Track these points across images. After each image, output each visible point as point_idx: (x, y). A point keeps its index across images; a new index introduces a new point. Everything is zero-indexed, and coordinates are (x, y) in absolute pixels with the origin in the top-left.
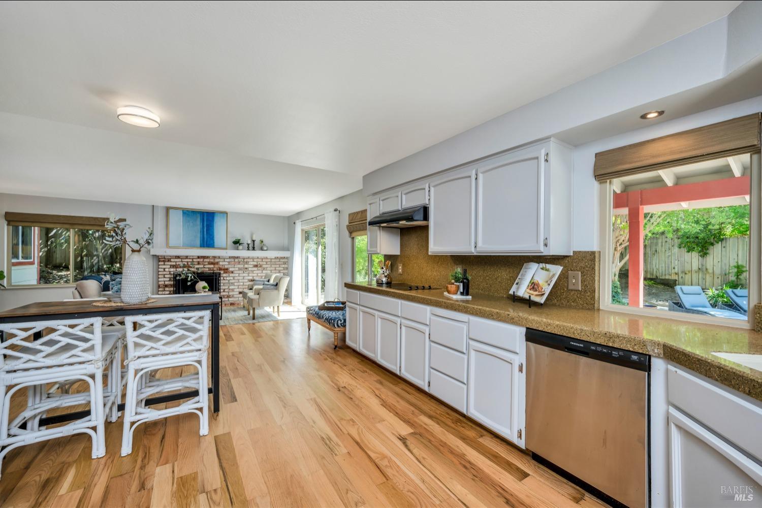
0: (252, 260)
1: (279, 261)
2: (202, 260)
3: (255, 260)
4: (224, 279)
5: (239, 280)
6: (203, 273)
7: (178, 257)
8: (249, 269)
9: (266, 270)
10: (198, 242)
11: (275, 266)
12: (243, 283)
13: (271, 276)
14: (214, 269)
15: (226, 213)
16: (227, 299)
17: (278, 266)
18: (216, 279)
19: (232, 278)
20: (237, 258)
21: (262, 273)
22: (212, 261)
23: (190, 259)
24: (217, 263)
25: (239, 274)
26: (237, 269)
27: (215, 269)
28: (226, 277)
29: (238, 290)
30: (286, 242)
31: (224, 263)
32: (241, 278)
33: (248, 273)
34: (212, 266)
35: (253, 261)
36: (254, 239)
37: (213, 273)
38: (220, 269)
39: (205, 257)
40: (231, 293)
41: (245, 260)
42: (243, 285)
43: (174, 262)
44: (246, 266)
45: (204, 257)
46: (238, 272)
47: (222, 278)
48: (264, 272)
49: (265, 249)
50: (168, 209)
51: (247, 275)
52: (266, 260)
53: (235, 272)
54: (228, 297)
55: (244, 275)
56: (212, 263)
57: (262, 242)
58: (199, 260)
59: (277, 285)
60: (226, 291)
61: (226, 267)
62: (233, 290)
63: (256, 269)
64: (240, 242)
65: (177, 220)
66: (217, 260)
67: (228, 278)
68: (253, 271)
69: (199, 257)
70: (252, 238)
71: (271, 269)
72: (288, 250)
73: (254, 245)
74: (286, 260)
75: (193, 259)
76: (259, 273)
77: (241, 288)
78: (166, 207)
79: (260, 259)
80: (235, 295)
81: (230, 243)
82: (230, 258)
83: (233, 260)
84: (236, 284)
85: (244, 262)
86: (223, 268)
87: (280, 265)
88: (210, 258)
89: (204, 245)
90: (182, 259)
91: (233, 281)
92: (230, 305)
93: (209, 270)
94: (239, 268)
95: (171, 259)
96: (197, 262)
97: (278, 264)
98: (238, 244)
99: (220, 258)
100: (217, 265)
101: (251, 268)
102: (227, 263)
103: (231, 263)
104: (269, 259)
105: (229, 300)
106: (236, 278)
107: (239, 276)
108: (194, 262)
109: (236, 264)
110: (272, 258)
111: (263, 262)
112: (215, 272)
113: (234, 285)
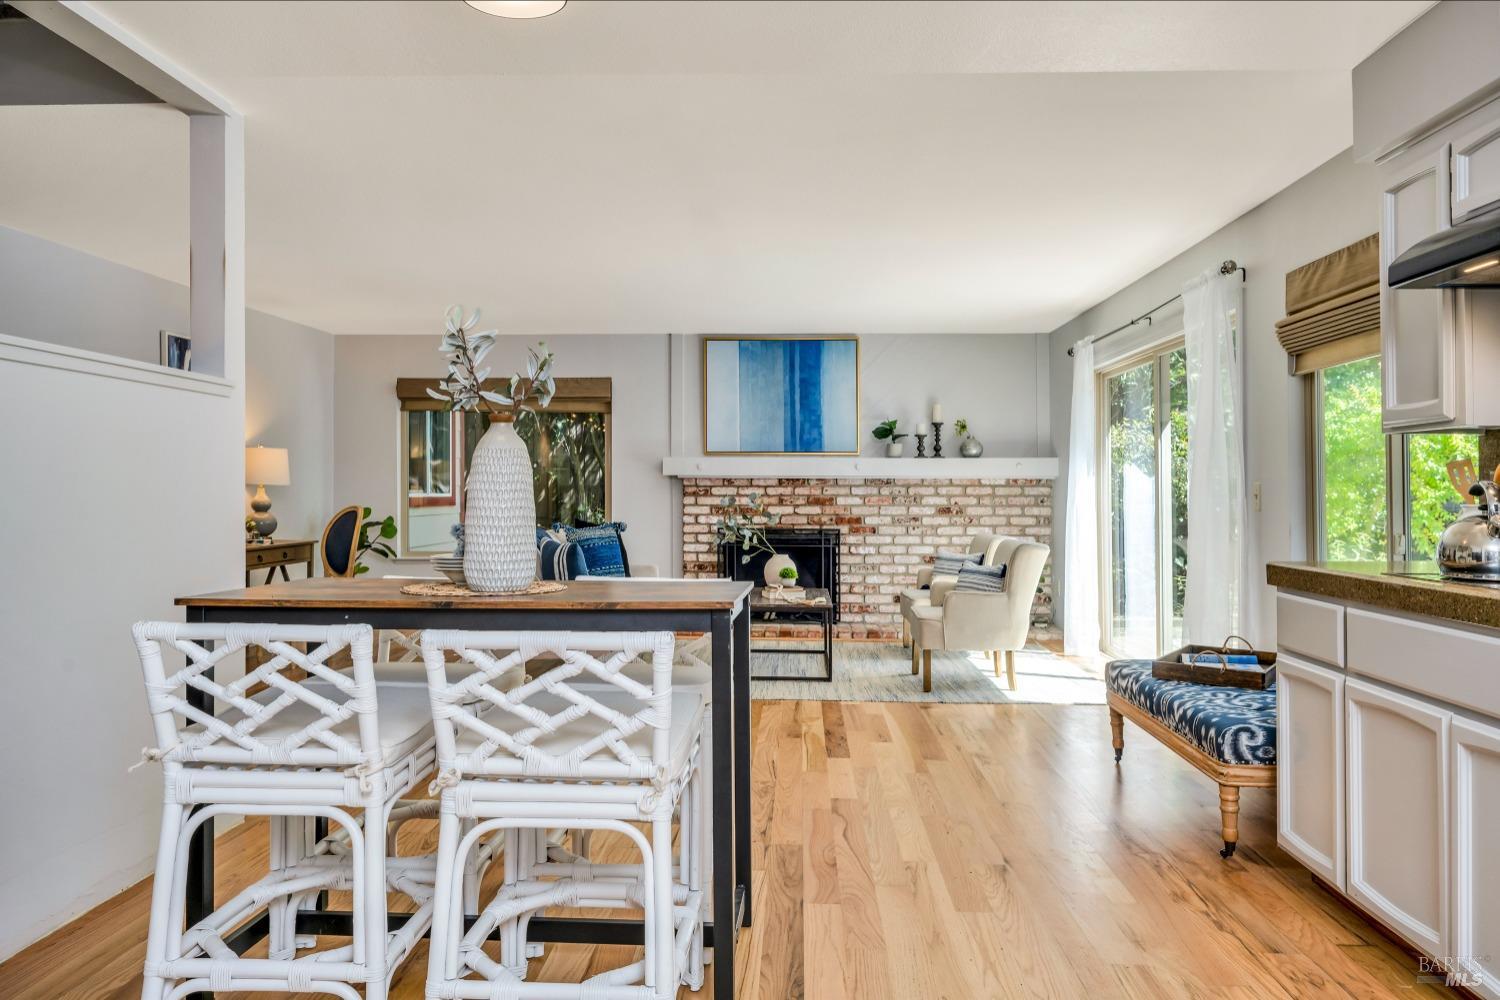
0: (931, 490)
1: (1022, 495)
2: (788, 490)
3: (943, 491)
4: (850, 553)
5: (893, 556)
6: (793, 531)
7: (729, 482)
8: (926, 521)
9: (980, 525)
10: (779, 438)
11: (1008, 511)
12: (907, 565)
13: (989, 543)
14: (825, 519)
15: (855, 339)
16: (858, 618)
17: (1018, 511)
18: (827, 550)
19: (872, 550)
20: (888, 482)
21: (965, 534)
22: (817, 492)
23: (759, 486)
24: (831, 501)
25: (894, 536)
26: (888, 520)
27: (824, 516)
28: (857, 545)
29: (889, 589)
30: (1045, 425)
31: (850, 501)
32: (900, 550)
33: (922, 535)
34: (816, 510)
35: (937, 494)
36: (937, 419)
37: (820, 532)
38: (840, 520)
39: (798, 480)
40: (870, 600)
41: (912, 491)
42: (905, 573)
43: (719, 496)
44: (915, 511)
45: (794, 482)
46: (891, 530)
47: (844, 549)
48: (971, 531)
49: (974, 451)
50: (705, 340)
51: (917, 540)
52: (978, 491)
53: (882, 530)
54: (863, 609)
55: (910, 540)
56: (818, 502)
57: (964, 427)
58: (781, 490)
59: (1004, 572)
60: (856, 589)
61: (856, 512)
62: (876, 588)
63: (944, 520)
64: (896, 432)
65: (725, 365)
66: (830, 491)
67: (861, 550)
68: (935, 528)
69: (781, 482)
70: (931, 415)
71: (994, 519)
72: (1052, 453)
73: (937, 440)
74: (1045, 490)
75: (766, 487)
76: (953, 536)
77: (898, 584)
78: (699, 335)
79: (958, 486)
80: (881, 607)
81: (866, 436)
82: (868, 482)
83: (875, 491)
84: (884, 569)
85: (907, 495)
86: (847, 517)
87: (1023, 507)
88: (812, 483)
89: (794, 444)
90: (738, 487)
91: (877, 560)
92: (865, 635)
93: (808, 523)
94: (893, 517)
95: (711, 487)
96: (777, 498)
97: (1016, 506)
98: (891, 437)
99: (840, 483)
100: (831, 505)
101: (929, 516)
102: (858, 501)
103: (869, 501)
104: (985, 486)
105: (864, 622)
106: (884, 550)
107: (893, 544)
108: (769, 496)
109: (886, 503)
110: (996, 483)
111: (969, 496)
112: (825, 527)
113: (881, 574)
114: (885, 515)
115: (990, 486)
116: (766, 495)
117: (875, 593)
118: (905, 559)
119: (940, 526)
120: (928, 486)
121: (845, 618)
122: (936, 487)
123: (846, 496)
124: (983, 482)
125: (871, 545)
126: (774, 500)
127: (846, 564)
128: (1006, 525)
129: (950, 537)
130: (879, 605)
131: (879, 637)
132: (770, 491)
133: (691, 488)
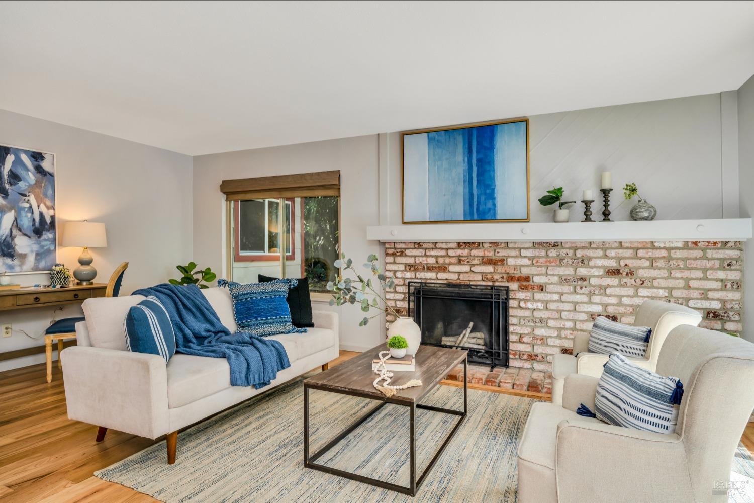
0: (600, 253)
1: (704, 257)
2: (465, 252)
3: (612, 253)
4: (520, 307)
5: (560, 312)
6: (470, 286)
7: (418, 245)
8: (593, 281)
9: (653, 287)
10: (459, 209)
11: (686, 274)
12: (575, 321)
14: (496, 277)
15: (526, 121)
16: (527, 365)
17: (699, 274)
18: (498, 304)
19: (540, 306)
20: (556, 245)
21: (636, 295)
22: (490, 254)
23: (442, 249)
24: (502, 261)
25: (562, 294)
26: (556, 279)
27: (496, 276)
28: (526, 301)
29: (558, 342)
31: (519, 261)
32: (568, 307)
33: (590, 294)
34: (489, 269)
35: (606, 257)
36: (606, 186)
37: (492, 287)
38: (511, 278)
39: (473, 243)
40: (539, 350)
41: (579, 253)
42: (574, 329)
43: (411, 256)
44: (582, 271)
45: (471, 245)
46: (559, 288)
47: (512, 303)
48: (643, 292)
49: (646, 215)
50: (403, 135)
51: (585, 299)
52: (651, 253)
53: (550, 288)
54: (532, 357)
55: (577, 298)
56: (490, 261)
57: (633, 190)
58: (459, 252)
59: (677, 397)
60: (525, 339)
61: (525, 271)
62: (543, 340)
63: (613, 281)
64: (563, 199)
65: (417, 153)
66: (502, 253)
68: (604, 288)
69: (459, 245)
70: (600, 180)
71: (671, 283)
72: (743, 214)
73: (606, 205)
74: (733, 253)
75: (447, 249)
76: (623, 296)
77: (566, 338)
78: (400, 132)
79: (627, 248)
80: (548, 357)
81: (535, 204)
82: (537, 245)
83: (543, 253)
84: (551, 323)
85: (575, 257)
86: (517, 276)
87: (705, 270)
88: (486, 246)
89: (472, 214)
90: (426, 249)
91: (544, 315)
92: (525, 388)
93: (483, 280)
94: (560, 277)
95: (405, 249)
96: (457, 258)
97: (696, 269)
98: (558, 203)
99: (510, 245)
100: (503, 264)
101: (598, 276)
102: (526, 261)
103: (537, 262)
104: (660, 248)
105: (532, 369)
106: (552, 306)
107: (561, 301)
108: (450, 257)
109: (554, 264)
110: (672, 245)
111: (641, 258)
112: (497, 284)
113: (548, 327)
114: (553, 275)
115: (664, 248)
116: (448, 256)
117: (543, 344)
118: (572, 316)
119: (608, 286)
120: (596, 249)
121: (512, 363)
122: (605, 250)
123: (516, 257)
124: (656, 245)
125: (539, 301)
126: (454, 260)
127: (516, 317)
128: (684, 288)
129: (620, 297)
130: (547, 355)
131: (539, 392)
132: (451, 253)
133: (392, 250)
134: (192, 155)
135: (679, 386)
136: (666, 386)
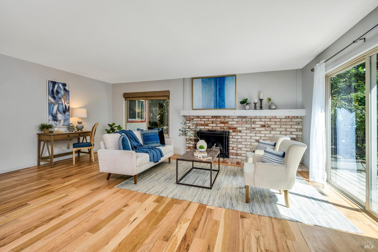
0: (259, 120)
1: (291, 121)
2: (215, 119)
3: (263, 120)
4: (233, 138)
5: (246, 139)
6: (216, 131)
7: (198, 117)
8: (257, 129)
9: (276, 131)
10: (212, 105)
11: (286, 126)
12: (251, 142)
13: (278, 139)
14: (225, 128)
15: (235, 76)
16: (235, 157)
17: (290, 127)
18: (226, 137)
19: (240, 137)
20: (245, 117)
21: (270, 133)
22: (223, 120)
23: (206, 118)
24: (227, 123)
25: (247, 133)
26: (245, 128)
28: (235, 136)
30: (300, 99)
31: (233, 123)
32: (248, 137)
33: (256, 133)
34: (223, 125)
35: (261, 121)
36: (261, 98)
38: (230, 128)
39: (217, 116)
40: (239, 152)
41: (252, 120)
42: (251, 145)
43: (196, 121)
44: (253, 126)
45: (217, 117)
46: (246, 132)
47: (231, 137)
48: (272, 132)
49: (274, 108)
50: (193, 79)
51: (254, 135)
52: (275, 120)
53: (243, 131)
54: (237, 155)
55: (252, 135)
56: (223, 123)
57: (270, 100)
58: (212, 119)
59: (284, 156)
60: (234, 149)
61: (235, 126)
62: (240, 149)
63: (263, 129)
64: (247, 102)
65: (198, 85)
66: (227, 120)
67: (236, 137)
68: (260, 131)
69: (213, 117)
70: (259, 97)
71: (281, 129)
72: (303, 108)
73: (261, 104)
74: (300, 120)
75: (208, 118)
76: (266, 134)
77: (248, 148)
78: (191, 78)
79: (268, 118)
80: (242, 154)
81: (238, 104)
82: (239, 117)
83: (241, 120)
84: (243, 143)
85: (251, 121)
86: (232, 127)
87: (291, 125)
88: (222, 117)
89: (217, 107)
90: (201, 118)
91: (241, 140)
92: (236, 164)
93: (220, 129)
94: (246, 128)
95: (194, 118)
96: (212, 122)
97: (289, 125)
98: (246, 103)
99: (230, 117)
100: (227, 124)
101: (258, 127)
102: (235, 123)
103: (239, 123)
104: (278, 118)
105: (237, 158)
106: (243, 137)
107: (246, 136)
108: (209, 121)
109: (244, 123)
110: (282, 117)
111: (272, 122)
112: (225, 130)
113: (242, 144)
114: (244, 127)
115: (279, 118)
116: (208, 121)
117: (240, 150)
118: (250, 140)
119: (262, 131)
120: (258, 118)
121: (231, 156)
122: (261, 119)
123: (232, 121)
124: (277, 117)
125: (239, 136)
126: (211, 122)
127: (232, 141)
128: (285, 131)
129: (265, 134)
130: (242, 153)
131: (240, 165)
132: (210, 120)
133: (188, 119)
134: (112, 83)
135: (284, 153)
136: (281, 153)
